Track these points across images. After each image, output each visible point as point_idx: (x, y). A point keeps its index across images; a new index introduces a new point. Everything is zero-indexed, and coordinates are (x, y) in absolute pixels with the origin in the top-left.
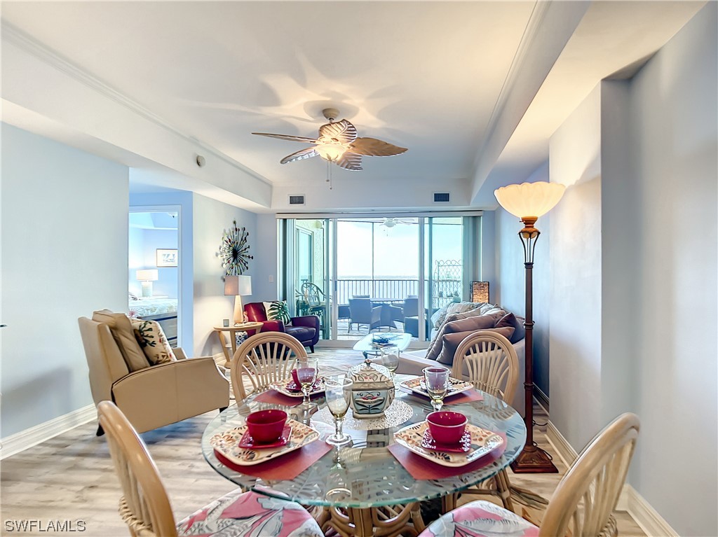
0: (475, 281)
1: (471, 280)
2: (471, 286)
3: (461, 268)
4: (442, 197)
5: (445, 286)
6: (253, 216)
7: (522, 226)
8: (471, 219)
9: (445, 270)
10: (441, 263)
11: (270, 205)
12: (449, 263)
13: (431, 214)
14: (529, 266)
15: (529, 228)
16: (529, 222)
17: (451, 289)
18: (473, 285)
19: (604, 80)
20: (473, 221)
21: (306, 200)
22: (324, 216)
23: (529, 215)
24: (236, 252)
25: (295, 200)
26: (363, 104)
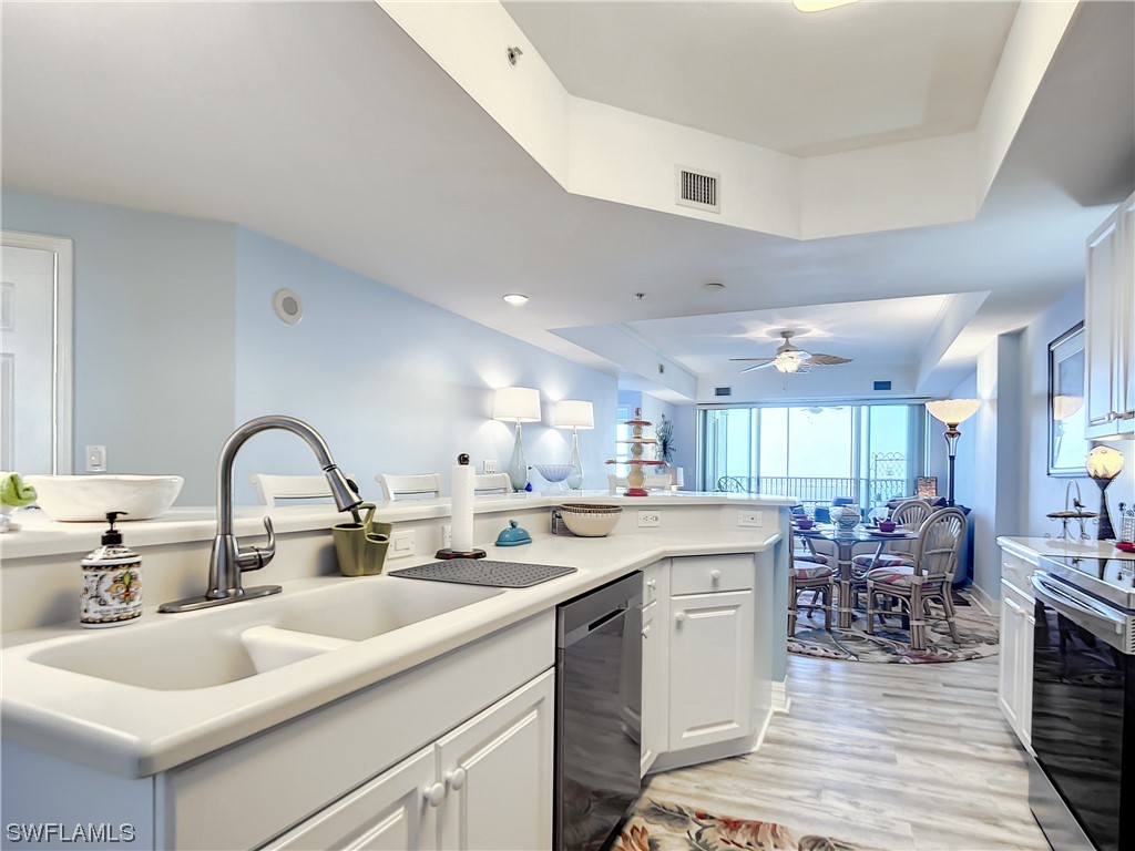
0: (921, 477)
1: (916, 475)
2: (916, 482)
3: (904, 465)
4: (882, 386)
5: (884, 486)
6: (674, 407)
7: (949, 429)
8: (917, 408)
9: (885, 466)
10: (880, 457)
11: (695, 398)
12: (891, 456)
13: (870, 402)
14: (952, 458)
15: (953, 430)
16: (953, 426)
19: (1002, 336)
20: (918, 412)
21: (733, 392)
22: (748, 405)
23: (952, 421)
24: (665, 444)
25: (722, 392)
26: (816, 328)
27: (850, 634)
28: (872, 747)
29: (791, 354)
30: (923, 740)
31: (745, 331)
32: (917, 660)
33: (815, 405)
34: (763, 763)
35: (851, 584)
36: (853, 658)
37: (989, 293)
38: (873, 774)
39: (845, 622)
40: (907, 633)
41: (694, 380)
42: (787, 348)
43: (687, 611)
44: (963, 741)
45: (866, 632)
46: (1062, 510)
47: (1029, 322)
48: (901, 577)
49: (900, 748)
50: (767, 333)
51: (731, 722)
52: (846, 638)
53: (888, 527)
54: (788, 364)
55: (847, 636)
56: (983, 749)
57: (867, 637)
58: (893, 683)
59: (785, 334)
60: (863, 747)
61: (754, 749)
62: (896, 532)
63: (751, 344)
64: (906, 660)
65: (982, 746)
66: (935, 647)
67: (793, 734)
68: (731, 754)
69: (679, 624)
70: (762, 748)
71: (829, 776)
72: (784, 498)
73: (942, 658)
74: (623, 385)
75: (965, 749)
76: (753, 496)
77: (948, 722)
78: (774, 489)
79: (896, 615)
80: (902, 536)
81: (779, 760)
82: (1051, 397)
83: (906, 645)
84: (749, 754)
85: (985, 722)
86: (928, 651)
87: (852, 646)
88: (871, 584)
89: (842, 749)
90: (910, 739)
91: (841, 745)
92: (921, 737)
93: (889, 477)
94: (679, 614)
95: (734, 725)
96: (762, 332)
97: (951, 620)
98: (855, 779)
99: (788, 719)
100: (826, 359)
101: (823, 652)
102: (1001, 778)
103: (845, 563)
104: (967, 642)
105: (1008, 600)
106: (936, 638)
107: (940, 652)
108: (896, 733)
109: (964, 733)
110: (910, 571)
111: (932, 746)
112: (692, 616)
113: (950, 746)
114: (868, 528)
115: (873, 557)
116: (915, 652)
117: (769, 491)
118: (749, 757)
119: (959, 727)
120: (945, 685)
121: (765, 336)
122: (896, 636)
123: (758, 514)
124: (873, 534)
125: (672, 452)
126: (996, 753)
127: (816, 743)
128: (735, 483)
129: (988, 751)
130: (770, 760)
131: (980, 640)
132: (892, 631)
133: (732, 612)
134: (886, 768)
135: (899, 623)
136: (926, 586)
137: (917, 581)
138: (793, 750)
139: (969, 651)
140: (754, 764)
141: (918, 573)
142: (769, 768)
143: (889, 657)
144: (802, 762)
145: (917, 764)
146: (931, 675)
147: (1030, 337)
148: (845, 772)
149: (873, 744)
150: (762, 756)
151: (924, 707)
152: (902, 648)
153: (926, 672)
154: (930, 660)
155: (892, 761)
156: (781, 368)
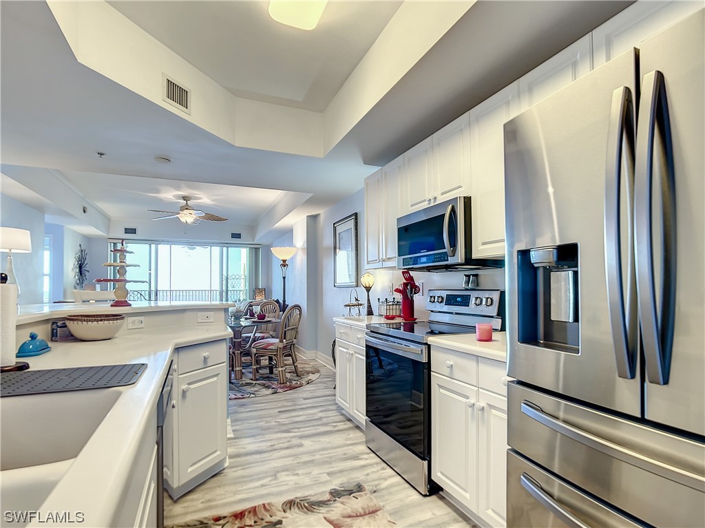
0: (257, 288)
1: (254, 287)
2: (254, 291)
4: (236, 236)
7: (282, 262)
8: (254, 249)
11: (108, 234)
13: (228, 245)
14: (284, 278)
15: (284, 264)
16: (284, 261)
17: (235, 297)
18: (255, 291)
19: (308, 216)
20: (255, 251)
21: (138, 232)
22: (149, 241)
23: (284, 259)
24: (80, 267)
25: (128, 231)
26: (206, 197)
27: (244, 382)
28: (289, 442)
29: (191, 212)
30: (310, 430)
31: (158, 191)
32: (286, 389)
33: (192, 244)
34: (235, 471)
35: (241, 353)
36: (252, 395)
37: (312, 194)
38: (295, 456)
39: (239, 376)
40: (273, 376)
41: (107, 221)
42: (186, 208)
43: (189, 384)
44: (326, 424)
45: (252, 379)
46: (348, 303)
47: (321, 211)
48: (272, 344)
49: (301, 437)
50: (174, 196)
51: (216, 451)
52: (243, 385)
53: (262, 317)
54: (188, 217)
55: (242, 384)
56: (336, 426)
57: (254, 382)
58: (280, 405)
59: (185, 198)
60: (284, 443)
61: (227, 464)
62: (266, 319)
63: (160, 201)
64: (279, 390)
65: (335, 424)
66: (290, 381)
67: (242, 448)
68: (215, 473)
69: (184, 392)
70: (230, 463)
71: (276, 465)
72: (208, 303)
73: (296, 385)
74: (49, 219)
75: (328, 428)
76: (153, 304)
77: (315, 418)
78: (201, 298)
79: (265, 367)
80: (270, 321)
81: (243, 466)
82: (335, 248)
83: (276, 382)
84: (224, 469)
85: (331, 412)
86: (288, 383)
87: (249, 389)
88: (254, 351)
89: (274, 447)
90: (304, 431)
91: (272, 445)
92: (308, 429)
93: (233, 289)
94: (184, 387)
95: (218, 453)
96: (170, 195)
97: (296, 364)
98: (288, 461)
99: (235, 441)
100: (212, 217)
101: (234, 396)
102: (349, 437)
103: (238, 340)
104: (303, 375)
105: (340, 348)
106: (288, 375)
107: (294, 382)
108: (296, 430)
109: (325, 420)
110: (277, 341)
111: (314, 431)
112: (192, 386)
113: (322, 429)
114: (246, 319)
115: (252, 335)
116: (282, 385)
117: (194, 299)
118: (225, 471)
119: (320, 418)
120: (304, 399)
121: (172, 197)
122: (268, 378)
123: (211, 314)
124: (254, 322)
125: (87, 273)
126: (341, 426)
127: (259, 449)
128: (139, 295)
129: (338, 426)
130: (239, 468)
131: (308, 373)
132: (265, 376)
133: (215, 379)
134: (301, 449)
135: (267, 371)
136: (285, 347)
137: (281, 345)
138: (249, 457)
139: (306, 379)
140: (230, 474)
141: (281, 341)
142: (240, 473)
143: (270, 391)
144: (257, 462)
145: (312, 443)
146: (295, 395)
147: (322, 218)
148: (283, 459)
149: (288, 440)
150: (232, 467)
151: (301, 413)
152: (275, 384)
153: (291, 394)
154: (292, 388)
155: (301, 445)
156: (183, 220)
